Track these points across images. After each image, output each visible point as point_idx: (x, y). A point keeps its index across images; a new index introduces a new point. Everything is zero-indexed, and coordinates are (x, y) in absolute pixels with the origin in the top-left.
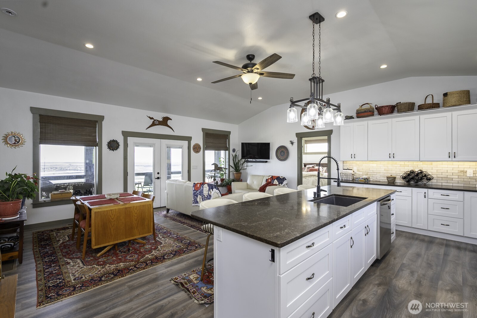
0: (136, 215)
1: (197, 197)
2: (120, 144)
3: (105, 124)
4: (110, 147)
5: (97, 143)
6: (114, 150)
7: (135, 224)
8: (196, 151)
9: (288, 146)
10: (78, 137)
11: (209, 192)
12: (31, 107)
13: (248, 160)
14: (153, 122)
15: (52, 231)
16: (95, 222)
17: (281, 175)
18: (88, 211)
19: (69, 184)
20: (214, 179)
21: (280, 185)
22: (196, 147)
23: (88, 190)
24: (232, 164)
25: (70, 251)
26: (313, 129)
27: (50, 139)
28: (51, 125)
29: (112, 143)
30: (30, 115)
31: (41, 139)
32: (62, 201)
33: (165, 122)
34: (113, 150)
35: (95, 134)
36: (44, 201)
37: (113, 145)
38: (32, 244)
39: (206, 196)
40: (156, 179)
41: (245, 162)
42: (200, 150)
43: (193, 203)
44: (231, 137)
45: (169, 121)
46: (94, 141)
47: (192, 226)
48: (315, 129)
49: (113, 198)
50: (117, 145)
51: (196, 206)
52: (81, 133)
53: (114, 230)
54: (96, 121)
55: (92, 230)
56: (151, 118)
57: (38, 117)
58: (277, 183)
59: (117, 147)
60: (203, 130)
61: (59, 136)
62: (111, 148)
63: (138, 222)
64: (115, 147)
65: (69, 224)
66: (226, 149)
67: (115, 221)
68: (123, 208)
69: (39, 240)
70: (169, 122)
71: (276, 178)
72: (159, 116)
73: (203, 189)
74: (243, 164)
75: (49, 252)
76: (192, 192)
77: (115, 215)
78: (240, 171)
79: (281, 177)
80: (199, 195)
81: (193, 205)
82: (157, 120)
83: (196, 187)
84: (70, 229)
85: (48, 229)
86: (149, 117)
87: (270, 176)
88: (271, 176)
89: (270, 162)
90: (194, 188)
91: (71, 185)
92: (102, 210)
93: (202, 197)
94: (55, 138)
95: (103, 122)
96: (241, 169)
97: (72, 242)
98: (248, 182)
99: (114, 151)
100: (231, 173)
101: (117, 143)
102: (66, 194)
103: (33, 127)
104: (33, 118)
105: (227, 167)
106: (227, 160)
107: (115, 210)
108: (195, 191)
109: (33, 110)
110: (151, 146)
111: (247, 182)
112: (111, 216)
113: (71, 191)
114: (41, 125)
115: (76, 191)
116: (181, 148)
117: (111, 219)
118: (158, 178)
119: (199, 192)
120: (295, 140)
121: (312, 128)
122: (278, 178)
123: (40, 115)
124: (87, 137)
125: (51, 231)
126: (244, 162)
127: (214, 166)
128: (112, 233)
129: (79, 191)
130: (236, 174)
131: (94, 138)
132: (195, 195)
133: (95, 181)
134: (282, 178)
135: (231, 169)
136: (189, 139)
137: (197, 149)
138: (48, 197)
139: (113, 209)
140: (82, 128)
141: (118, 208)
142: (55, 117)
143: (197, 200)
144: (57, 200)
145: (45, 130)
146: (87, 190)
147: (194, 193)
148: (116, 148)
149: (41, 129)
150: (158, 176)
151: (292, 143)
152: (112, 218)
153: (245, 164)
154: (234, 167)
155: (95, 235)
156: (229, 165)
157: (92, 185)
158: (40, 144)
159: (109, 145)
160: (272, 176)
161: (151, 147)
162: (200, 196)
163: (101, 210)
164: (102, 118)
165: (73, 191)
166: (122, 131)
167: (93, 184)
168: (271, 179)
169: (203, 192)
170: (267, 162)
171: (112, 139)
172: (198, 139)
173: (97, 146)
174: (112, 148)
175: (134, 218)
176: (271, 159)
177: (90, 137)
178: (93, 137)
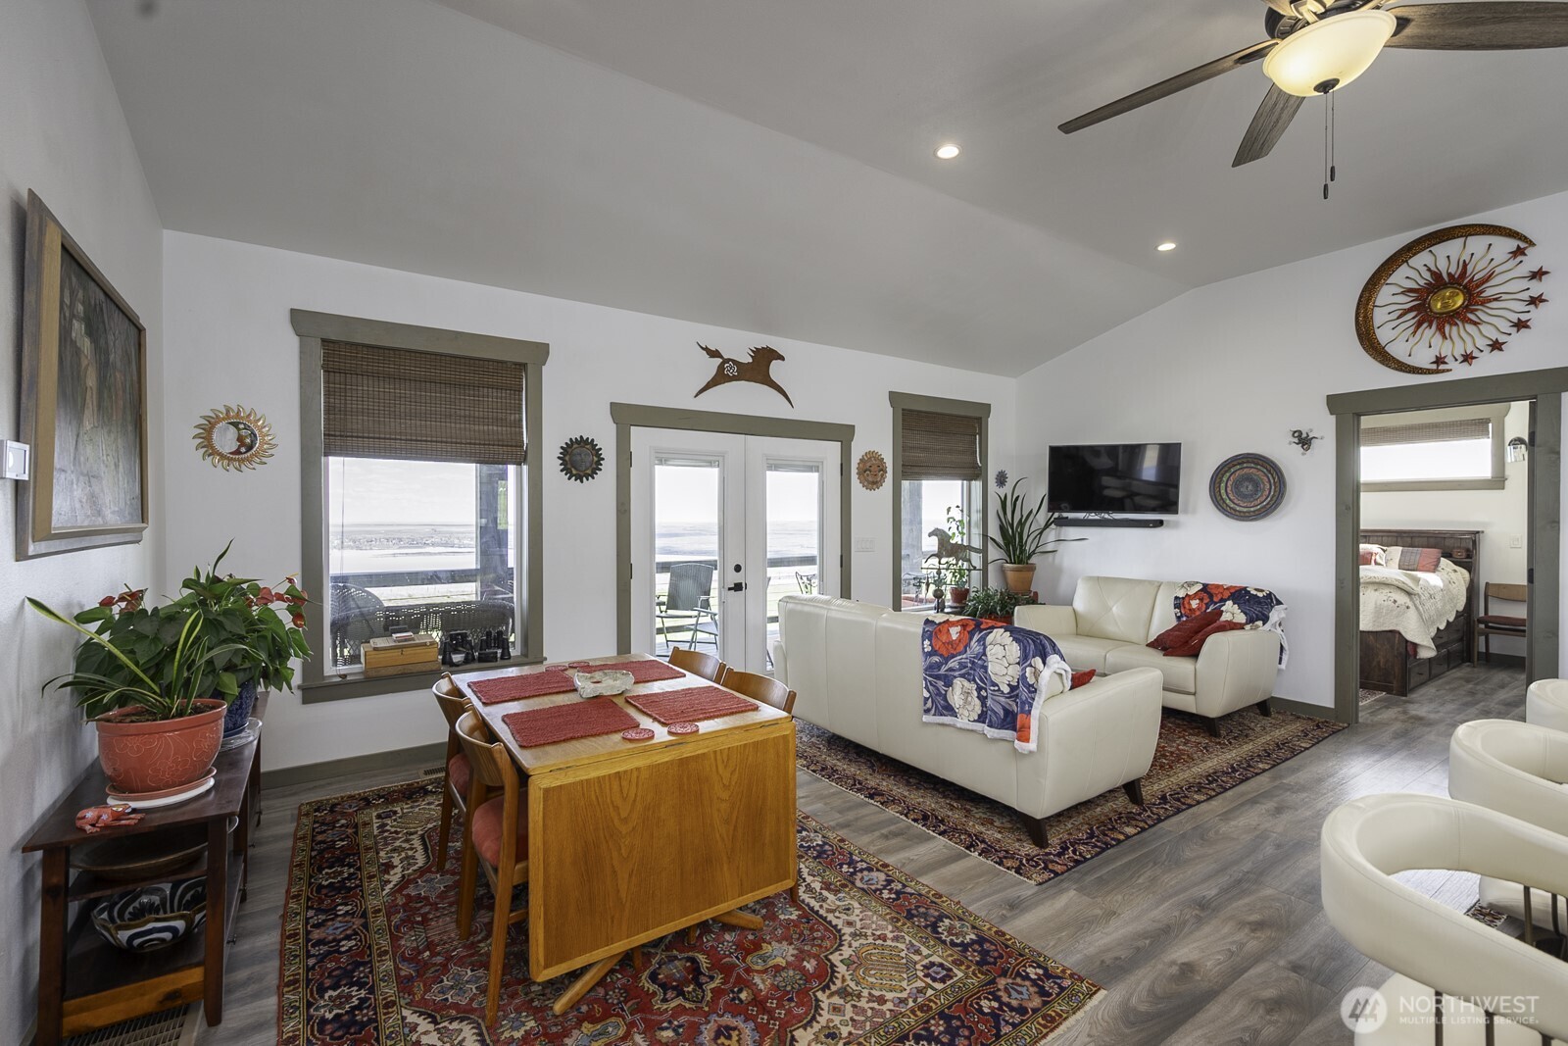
0: (725, 795)
1: (949, 684)
2: (604, 454)
3: (552, 376)
4: (569, 466)
5: (526, 452)
6: (584, 479)
7: (723, 839)
8: (869, 482)
9: (1285, 454)
10: (458, 426)
11: (1028, 669)
12: (292, 309)
13: (1065, 515)
14: (721, 368)
15: (366, 802)
16: (545, 843)
17: (1255, 580)
18: (509, 779)
19: (429, 610)
20: (935, 591)
21: (1258, 627)
22: (869, 464)
23: (494, 633)
24: (994, 531)
25: (430, 946)
26: (1437, 372)
27: (361, 435)
28: (365, 382)
29: (578, 451)
30: (292, 342)
31: (329, 435)
32: (403, 675)
33: (759, 367)
34: (579, 478)
35: (517, 416)
36: (340, 676)
37: (580, 459)
38: (286, 877)
39: (1006, 690)
40: (730, 589)
41: (1053, 526)
42: (882, 475)
43: (927, 711)
44: (994, 425)
45: (775, 365)
46: (514, 444)
47: (925, 818)
48: (1448, 370)
49: (609, 694)
50: (596, 459)
51: (943, 725)
52: (467, 413)
53: (630, 876)
54: (520, 364)
55: (532, 874)
56: (714, 354)
57: (319, 353)
58: (1241, 618)
59: (594, 466)
60: (894, 397)
61: (393, 424)
62: (574, 472)
63: (735, 827)
64: (588, 464)
65: (430, 766)
66: (972, 471)
67: (634, 828)
68: (671, 762)
69: (313, 854)
70: (776, 370)
71: (1227, 594)
72: (739, 346)
73: (984, 654)
74: (1041, 533)
75: (346, 945)
76: (918, 664)
77: (635, 801)
78: (1033, 560)
79: (1254, 592)
80: (962, 676)
81: (926, 718)
82: (734, 361)
83: (944, 638)
84: (430, 799)
85: (353, 793)
86: (706, 349)
87: (1190, 584)
88: (1200, 587)
89: (1176, 525)
90: (927, 642)
91: (435, 612)
92: (578, 779)
93: (979, 689)
94: (379, 433)
95: (543, 367)
96: (1034, 552)
97: (440, 882)
98: (1079, 604)
99: (582, 482)
100: (990, 567)
101: (594, 452)
102: (419, 650)
103: (301, 387)
104: (301, 352)
105: (977, 543)
106: (976, 517)
107: (635, 774)
108: (936, 659)
109: (300, 319)
110: (710, 464)
111: (1072, 605)
112: (616, 808)
113: (434, 634)
114: (327, 382)
115: (452, 637)
116: (817, 469)
117: (617, 822)
118: (738, 587)
119: (962, 666)
120: (1324, 427)
121: (1434, 367)
122: (1240, 595)
123: (324, 341)
124: (490, 427)
125: (362, 803)
126: (1047, 526)
127: (935, 540)
128: (623, 895)
129: (464, 636)
130: (1013, 570)
131: (513, 429)
132: (938, 677)
133: (518, 596)
134: (1260, 595)
135: (994, 553)
136: (842, 434)
137: (872, 473)
138: (354, 659)
139: (625, 772)
140: (472, 392)
141: (648, 762)
142: (376, 350)
143: (945, 699)
144: (384, 672)
145: (343, 402)
146: (489, 634)
147: (930, 669)
148: (589, 472)
149: (328, 394)
150: (738, 578)
151: (1304, 441)
152: (624, 814)
153: (1051, 534)
154: (1001, 542)
155: (545, 914)
156: (985, 536)
157: (504, 613)
158: (326, 455)
159: (567, 458)
160: (1205, 586)
161: (711, 466)
162: (966, 683)
163: (571, 780)
164: (541, 351)
165: (440, 633)
166: (612, 404)
167: (512, 610)
168: (1201, 600)
169: (985, 668)
170: (1160, 523)
171: (576, 435)
172: (877, 437)
173: (525, 461)
174: (576, 469)
175: (719, 810)
176: (1186, 512)
177: (500, 428)
178: (508, 429)
